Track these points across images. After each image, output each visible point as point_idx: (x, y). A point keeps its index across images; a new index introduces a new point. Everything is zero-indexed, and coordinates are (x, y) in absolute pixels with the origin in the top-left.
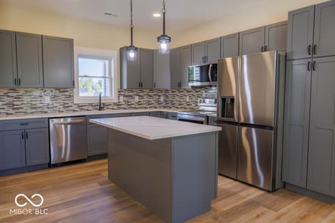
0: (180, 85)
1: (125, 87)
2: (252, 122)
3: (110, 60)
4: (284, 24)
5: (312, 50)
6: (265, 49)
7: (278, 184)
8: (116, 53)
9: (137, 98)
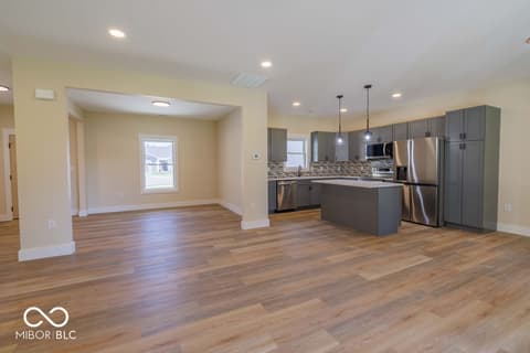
0: (357, 158)
1: (316, 160)
2: (416, 181)
3: (304, 141)
4: (442, 118)
5: (463, 136)
6: (428, 135)
7: (441, 223)
8: (309, 136)
9: (322, 169)
